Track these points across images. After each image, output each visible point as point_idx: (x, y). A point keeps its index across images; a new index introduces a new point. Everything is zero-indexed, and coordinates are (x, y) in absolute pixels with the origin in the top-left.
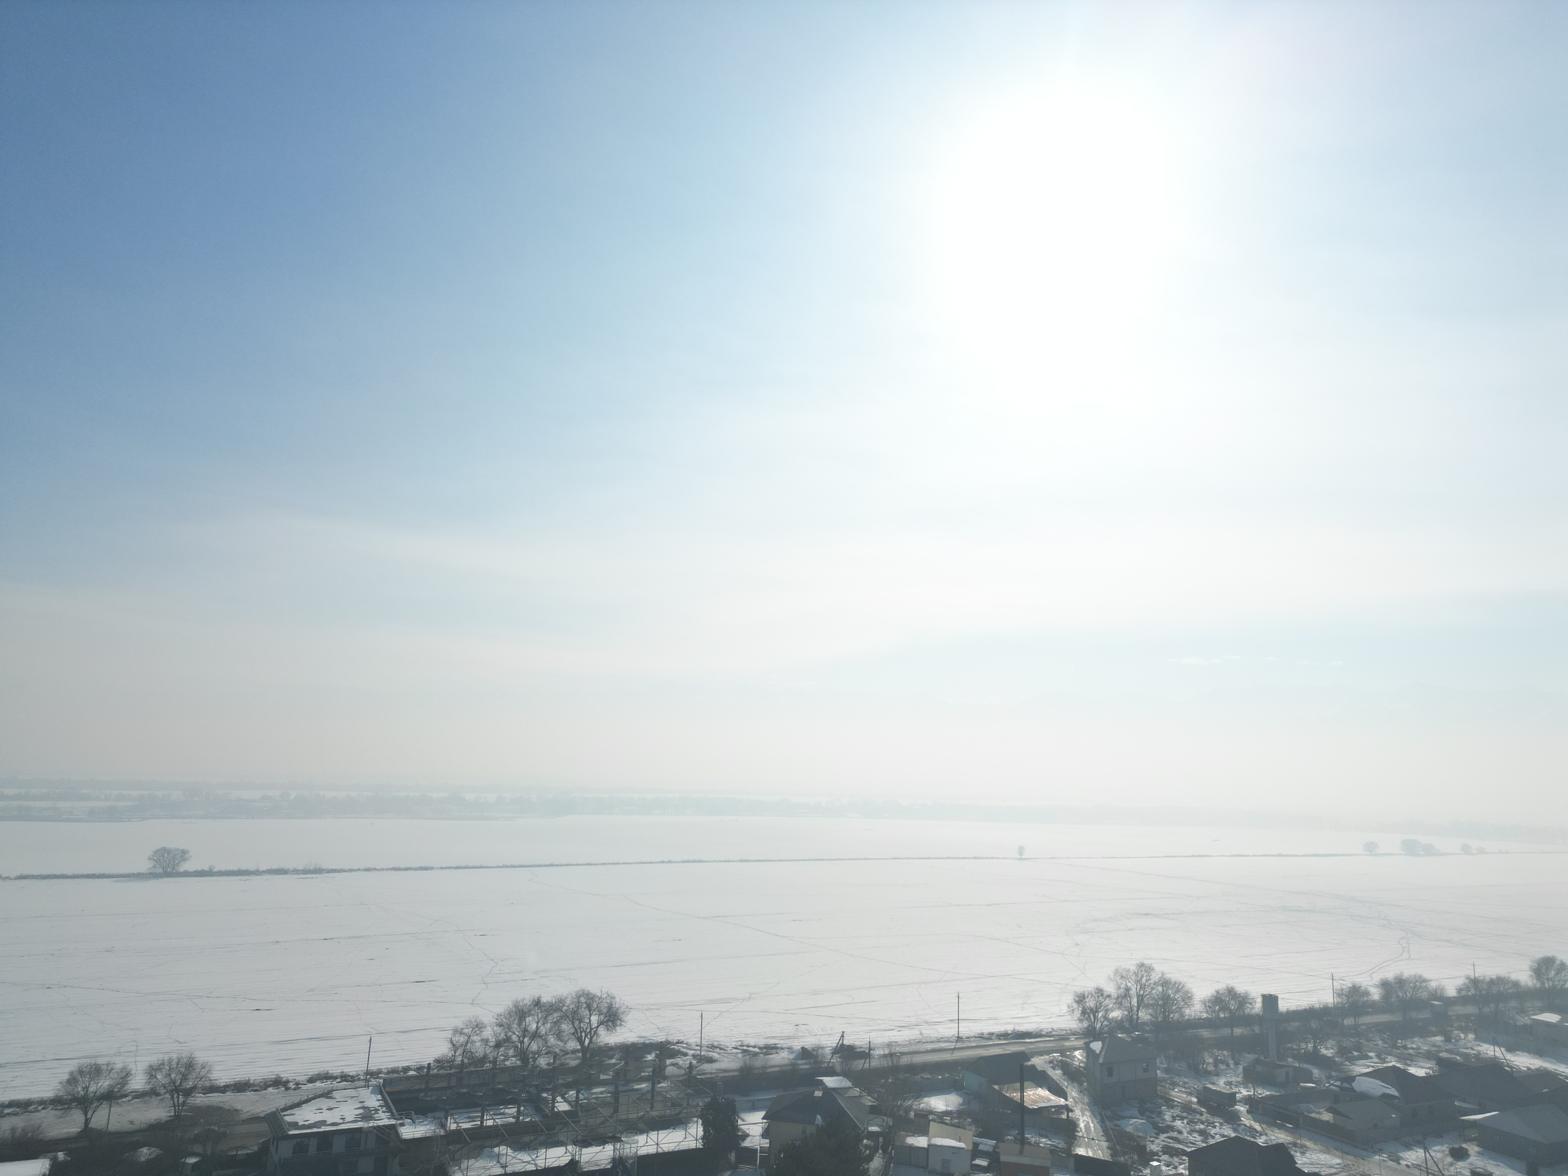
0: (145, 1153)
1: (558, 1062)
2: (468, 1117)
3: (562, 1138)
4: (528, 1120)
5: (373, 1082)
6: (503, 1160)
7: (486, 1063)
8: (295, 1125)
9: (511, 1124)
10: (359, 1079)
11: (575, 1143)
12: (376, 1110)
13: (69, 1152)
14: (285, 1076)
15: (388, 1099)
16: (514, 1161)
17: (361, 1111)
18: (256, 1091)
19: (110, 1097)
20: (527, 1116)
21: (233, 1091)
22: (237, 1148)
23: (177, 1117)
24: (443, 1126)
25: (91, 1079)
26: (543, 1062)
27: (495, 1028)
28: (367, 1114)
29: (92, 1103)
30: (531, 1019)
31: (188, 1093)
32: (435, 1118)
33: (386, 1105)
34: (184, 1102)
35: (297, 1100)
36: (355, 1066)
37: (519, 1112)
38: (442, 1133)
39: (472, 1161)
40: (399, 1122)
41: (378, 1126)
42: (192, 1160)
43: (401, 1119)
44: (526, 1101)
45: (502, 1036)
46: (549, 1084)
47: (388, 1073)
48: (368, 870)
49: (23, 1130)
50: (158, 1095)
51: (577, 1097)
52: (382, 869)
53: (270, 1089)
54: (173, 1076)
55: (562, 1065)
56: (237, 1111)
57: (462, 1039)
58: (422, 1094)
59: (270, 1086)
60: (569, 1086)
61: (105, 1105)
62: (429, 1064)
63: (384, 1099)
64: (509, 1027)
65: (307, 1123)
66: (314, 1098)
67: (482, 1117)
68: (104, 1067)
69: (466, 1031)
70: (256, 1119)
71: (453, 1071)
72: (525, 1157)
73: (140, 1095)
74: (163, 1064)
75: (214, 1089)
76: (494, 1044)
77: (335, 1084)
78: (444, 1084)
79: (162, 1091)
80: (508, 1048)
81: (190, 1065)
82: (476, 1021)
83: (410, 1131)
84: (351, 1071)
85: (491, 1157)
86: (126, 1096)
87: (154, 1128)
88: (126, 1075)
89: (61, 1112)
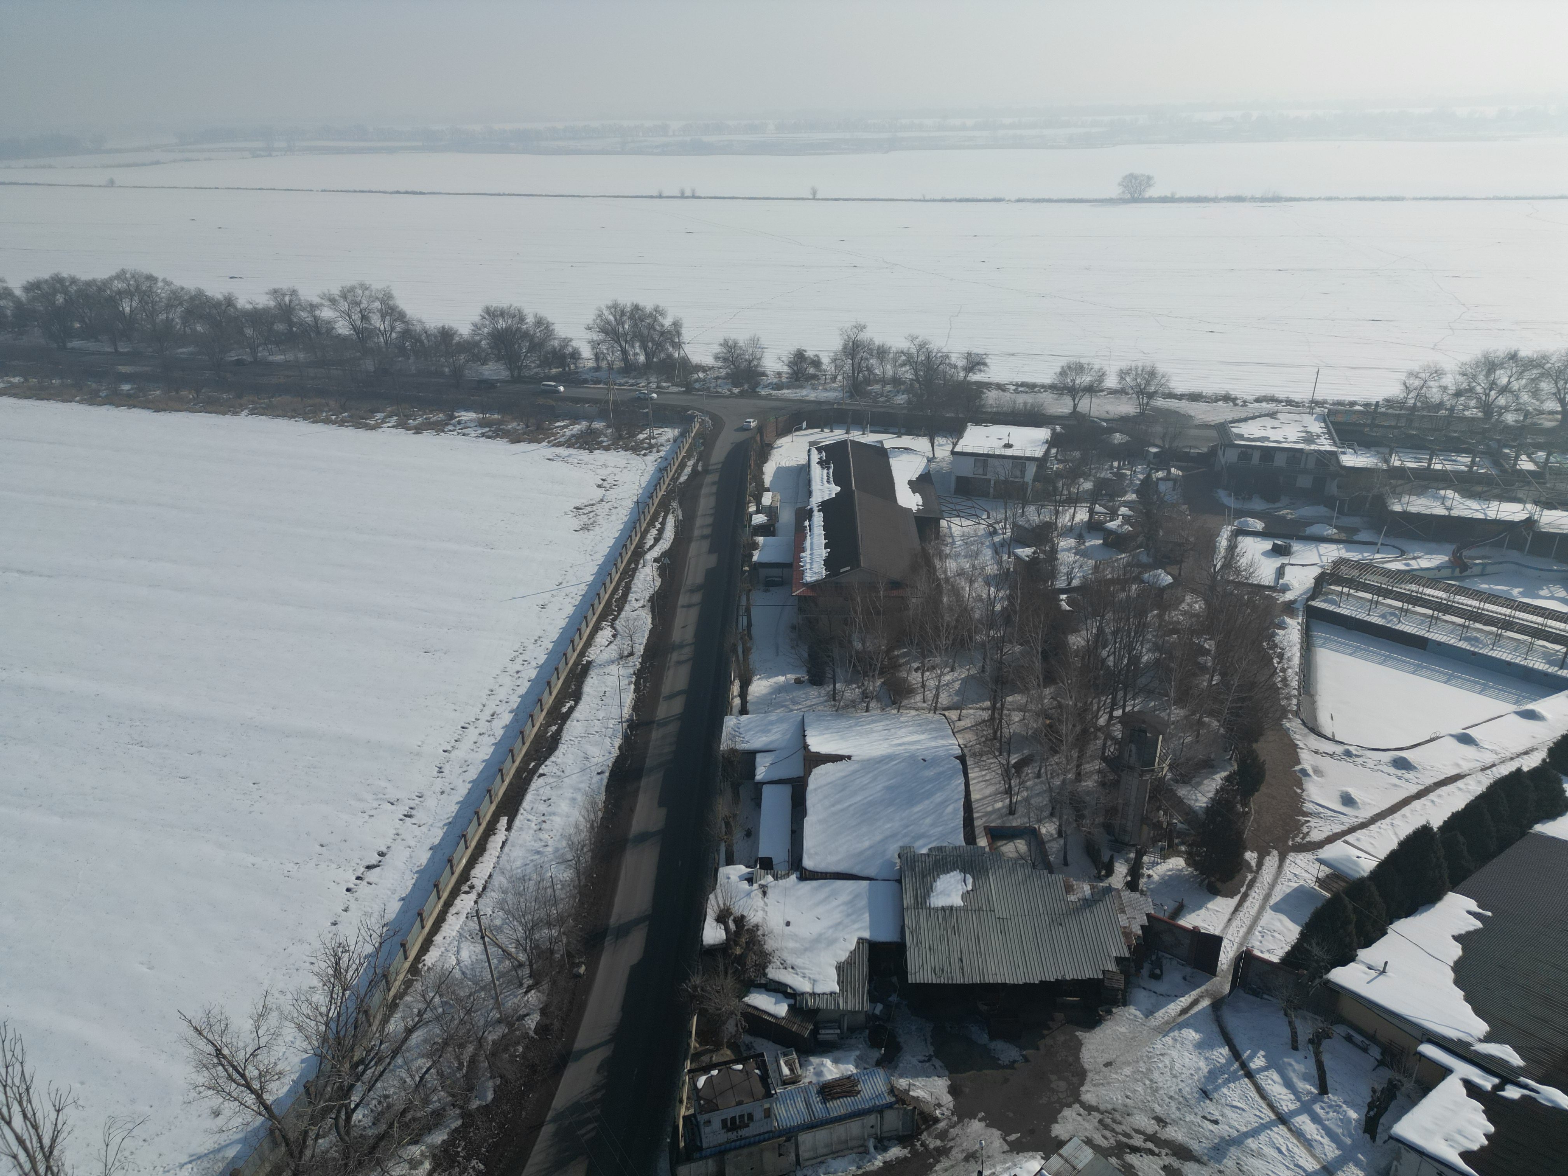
0: (1118, 438)
1: (1529, 421)
2: (1415, 458)
3: (1520, 495)
4: (1483, 471)
5: (1318, 410)
6: (1448, 503)
7: (1442, 409)
8: (1241, 437)
9: (1462, 472)
10: (1304, 406)
11: (1536, 503)
12: (1319, 436)
13: (1064, 427)
14: (1234, 393)
15: (1331, 427)
16: (1461, 506)
17: (1304, 434)
18: (1207, 402)
19: (1091, 390)
20: (1483, 468)
21: (1188, 399)
22: (1190, 447)
23: (1142, 413)
24: (1386, 461)
25: (1077, 374)
26: (1510, 418)
27: (1457, 377)
28: (1310, 438)
29: (1078, 393)
30: (1502, 372)
31: (1151, 396)
32: (1378, 453)
33: (1329, 432)
34: (1148, 403)
35: (1243, 416)
36: (1301, 394)
37: (1473, 462)
38: (1385, 467)
39: (1413, 498)
40: (1340, 450)
41: (1320, 451)
42: (1154, 450)
43: (1343, 447)
44: (1483, 453)
45: (1465, 386)
46: (1514, 440)
47: (1334, 404)
48: (1330, 199)
49: (1032, 405)
50: (1127, 394)
51: (1547, 459)
52: (1346, 199)
53: (1220, 403)
54: (1139, 380)
55: (1535, 424)
56: (1191, 416)
57: (1417, 383)
58: (1367, 429)
59: (1220, 400)
60: (1539, 447)
61: (1087, 396)
62: (1377, 402)
63: (1327, 427)
64: (1474, 377)
65: (1252, 437)
66: (1259, 417)
67: (1430, 460)
68: (1086, 366)
69: (1423, 375)
70: (1206, 426)
71: (1403, 412)
72: (1474, 504)
73: (1113, 392)
74: (1131, 370)
75: (1171, 396)
76: (1453, 392)
77: (1280, 407)
78: (1393, 424)
79: (1131, 391)
80: (1469, 398)
81: (1152, 374)
82: (1435, 367)
83: (1351, 459)
84: (1297, 397)
85: (1435, 497)
86: (1102, 391)
87: (1124, 420)
88: (1102, 376)
89: (1056, 396)
